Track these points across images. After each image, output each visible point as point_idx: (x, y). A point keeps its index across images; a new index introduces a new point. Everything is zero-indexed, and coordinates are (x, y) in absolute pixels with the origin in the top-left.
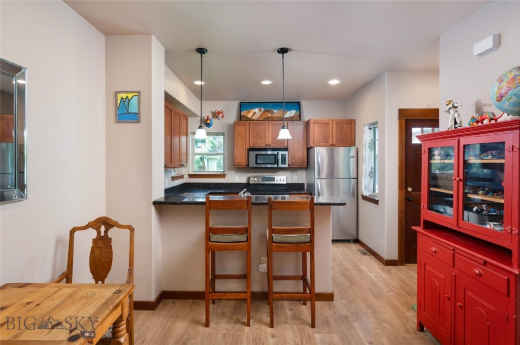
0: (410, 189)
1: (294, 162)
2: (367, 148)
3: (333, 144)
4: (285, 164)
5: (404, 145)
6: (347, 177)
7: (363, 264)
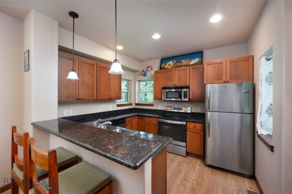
1: (194, 97)
2: (264, 81)
3: (227, 80)
4: (187, 98)
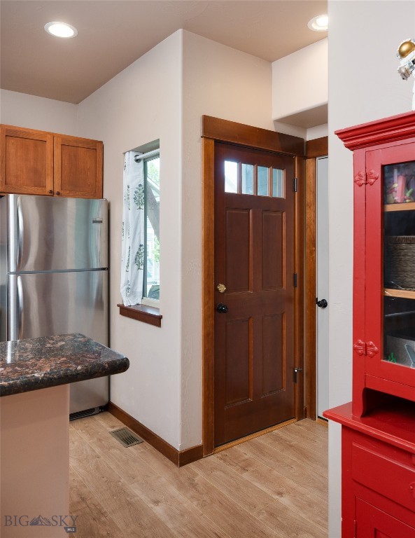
0: (222, 288)
2: (132, 201)
3: (56, 190)
5: (213, 194)
6: (82, 266)
7: (132, 478)
